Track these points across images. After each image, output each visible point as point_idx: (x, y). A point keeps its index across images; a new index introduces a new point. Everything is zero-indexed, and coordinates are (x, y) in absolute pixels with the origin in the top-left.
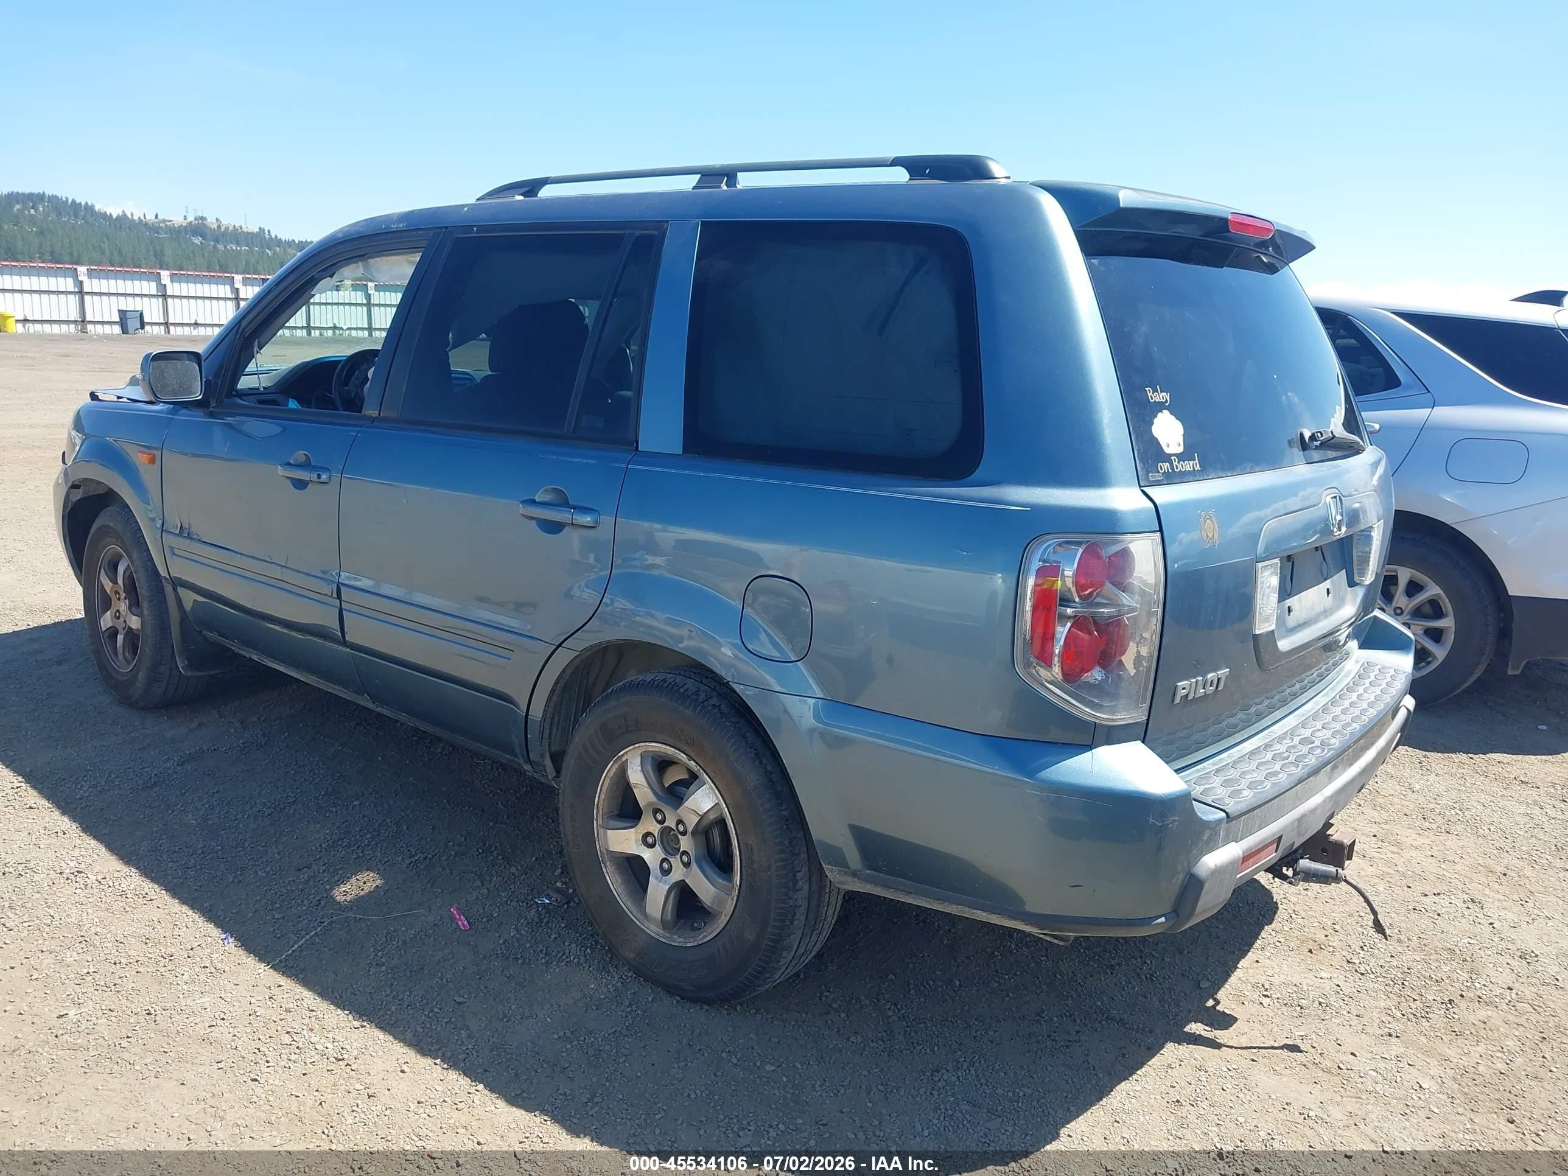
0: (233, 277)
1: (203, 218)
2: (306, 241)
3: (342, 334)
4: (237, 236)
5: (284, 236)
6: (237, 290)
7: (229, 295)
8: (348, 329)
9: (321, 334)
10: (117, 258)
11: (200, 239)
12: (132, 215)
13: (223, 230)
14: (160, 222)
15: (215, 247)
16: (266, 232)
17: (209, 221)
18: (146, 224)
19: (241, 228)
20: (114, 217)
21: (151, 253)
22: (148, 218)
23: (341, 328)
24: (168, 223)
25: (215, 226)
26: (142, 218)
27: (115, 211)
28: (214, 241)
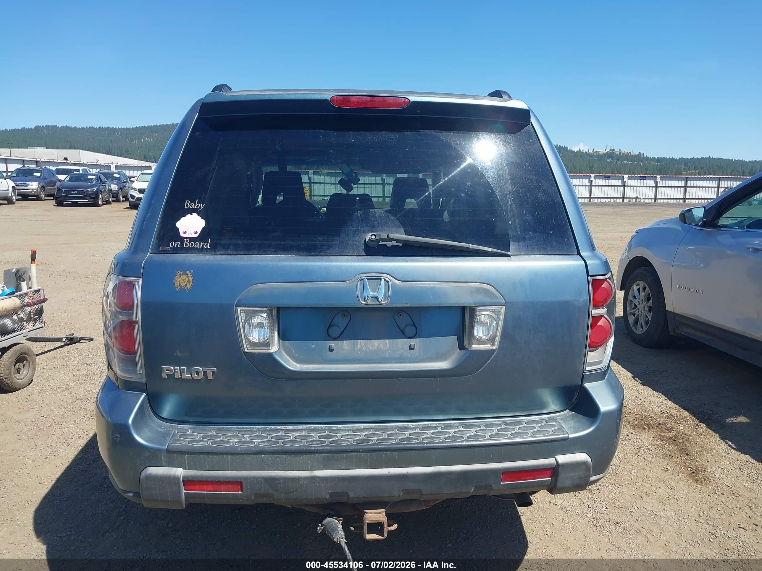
0: (590, 176)
1: (614, 150)
2: (661, 158)
3: (640, 201)
4: (628, 157)
5: (650, 156)
6: (592, 181)
7: (588, 184)
8: (644, 198)
9: (629, 201)
10: (573, 170)
11: (611, 159)
12: (583, 150)
13: (621, 154)
14: (595, 153)
15: (616, 162)
16: (642, 154)
17: (616, 151)
18: (588, 154)
19: (630, 153)
20: (575, 151)
21: (588, 167)
22: (589, 151)
23: (640, 198)
24: (598, 153)
25: (618, 153)
26: (587, 151)
27: (576, 150)
28: (617, 160)
